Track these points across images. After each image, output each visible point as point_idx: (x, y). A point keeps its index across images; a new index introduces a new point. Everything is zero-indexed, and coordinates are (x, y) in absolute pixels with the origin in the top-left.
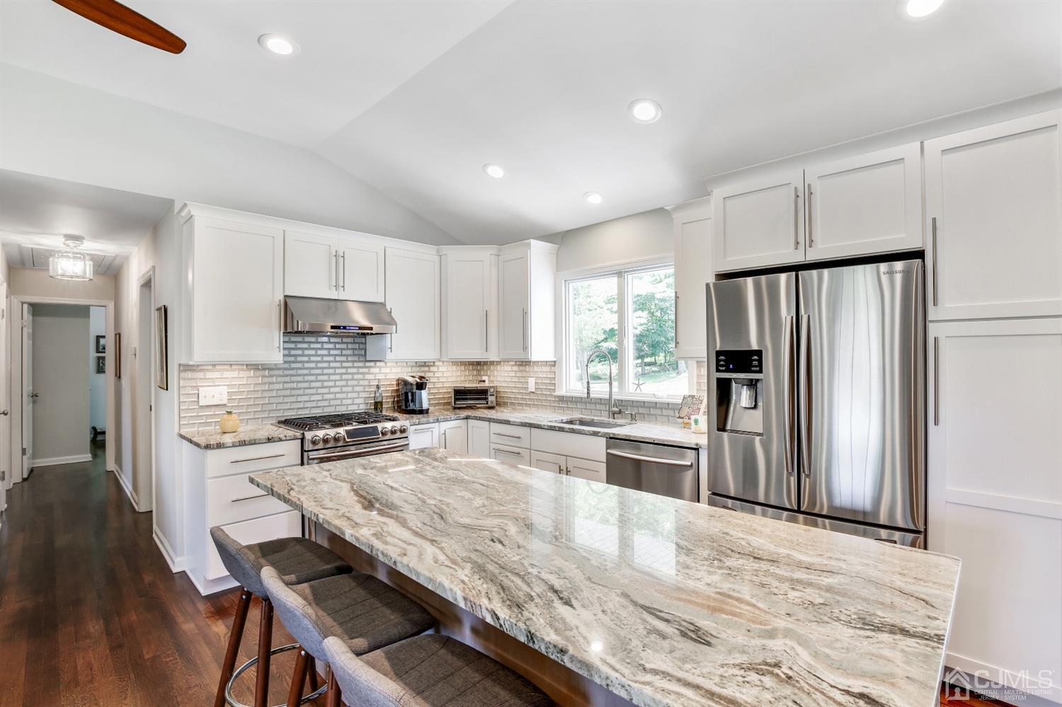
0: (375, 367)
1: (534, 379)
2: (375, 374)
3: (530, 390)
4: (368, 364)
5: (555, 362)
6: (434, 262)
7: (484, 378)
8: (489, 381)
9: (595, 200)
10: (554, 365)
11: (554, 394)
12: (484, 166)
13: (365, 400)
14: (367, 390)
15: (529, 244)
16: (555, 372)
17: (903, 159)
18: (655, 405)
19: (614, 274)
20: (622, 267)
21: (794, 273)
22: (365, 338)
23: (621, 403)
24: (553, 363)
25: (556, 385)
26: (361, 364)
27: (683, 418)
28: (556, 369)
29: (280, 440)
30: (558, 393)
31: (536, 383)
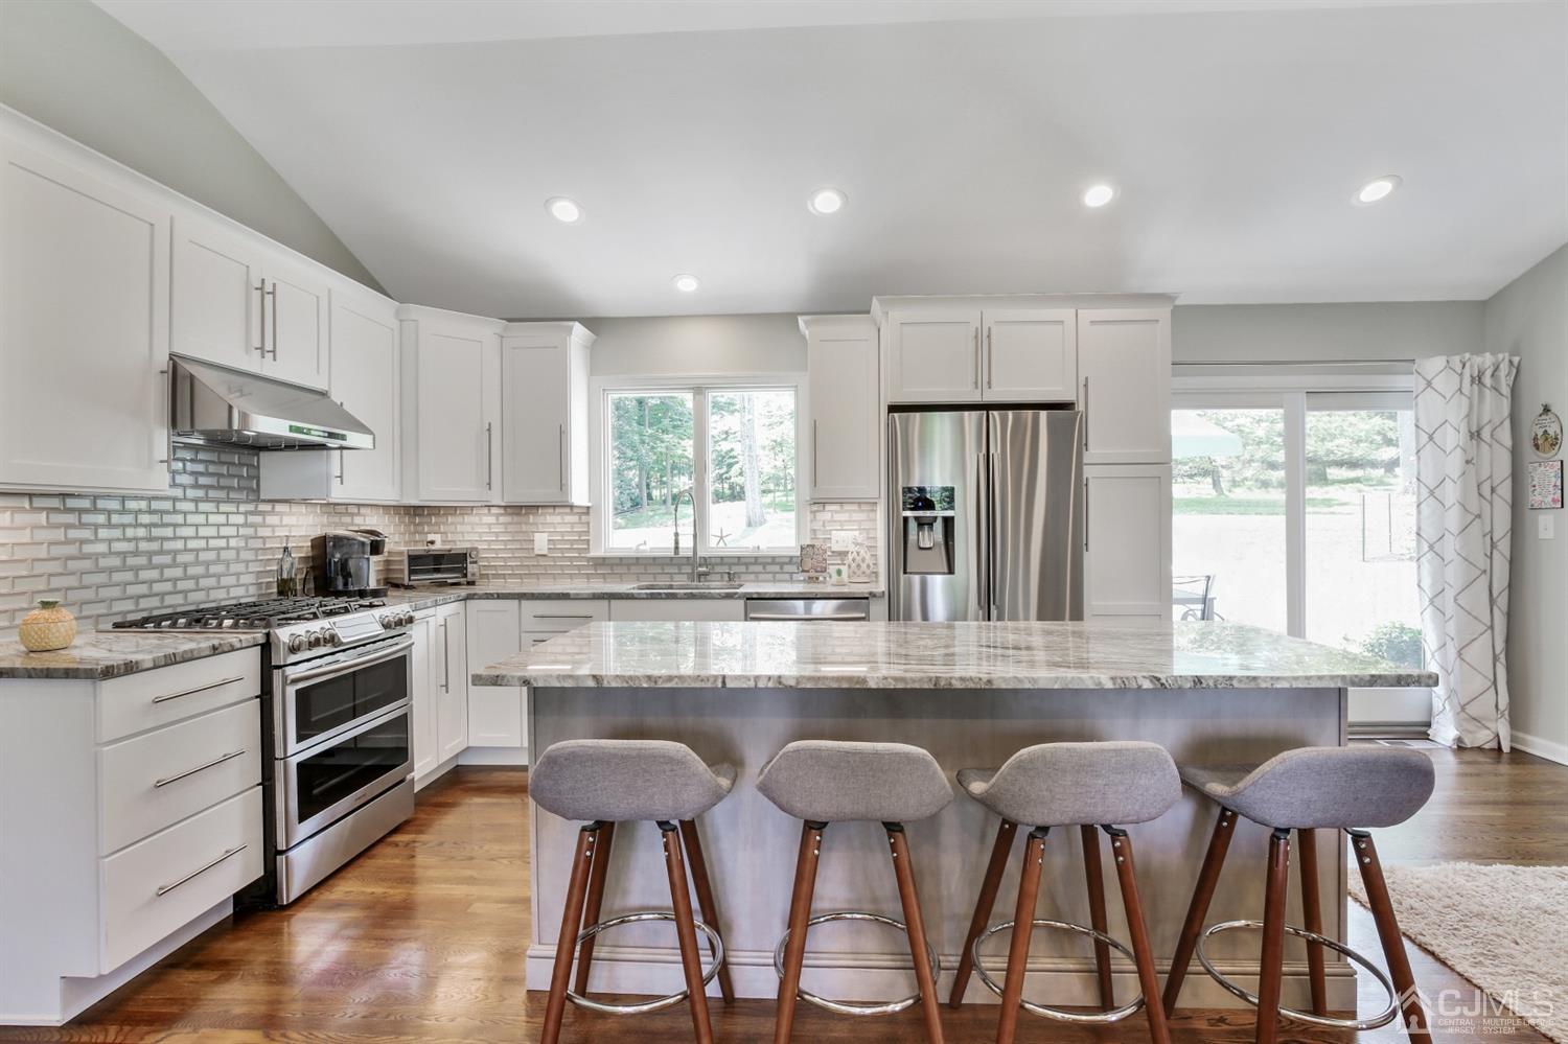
0: (272, 512)
1: (546, 535)
2: (273, 527)
3: (537, 552)
4: (263, 507)
5: (588, 508)
6: (392, 330)
7: (430, 537)
8: (443, 541)
9: (687, 285)
10: (588, 513)
11: (588, 555)
12: (547, 201)
13: (258, 578)
14: (260, 558)
15: (571, 328)
16: (588, 523)
17: (1062, 322)
18: (756, 560)
19: (689, 389)
20: (701, 381)
21: (985, 412)
22: (258, 455)
23: (705, 561)
24: (585, 511)
25: (591, 542)
26: (251, 507)
27: (808, 571)
28: (592, 518)
29: (233, 649)
30: (593, 553)
31: (549, 540)
